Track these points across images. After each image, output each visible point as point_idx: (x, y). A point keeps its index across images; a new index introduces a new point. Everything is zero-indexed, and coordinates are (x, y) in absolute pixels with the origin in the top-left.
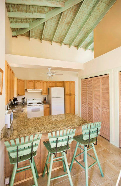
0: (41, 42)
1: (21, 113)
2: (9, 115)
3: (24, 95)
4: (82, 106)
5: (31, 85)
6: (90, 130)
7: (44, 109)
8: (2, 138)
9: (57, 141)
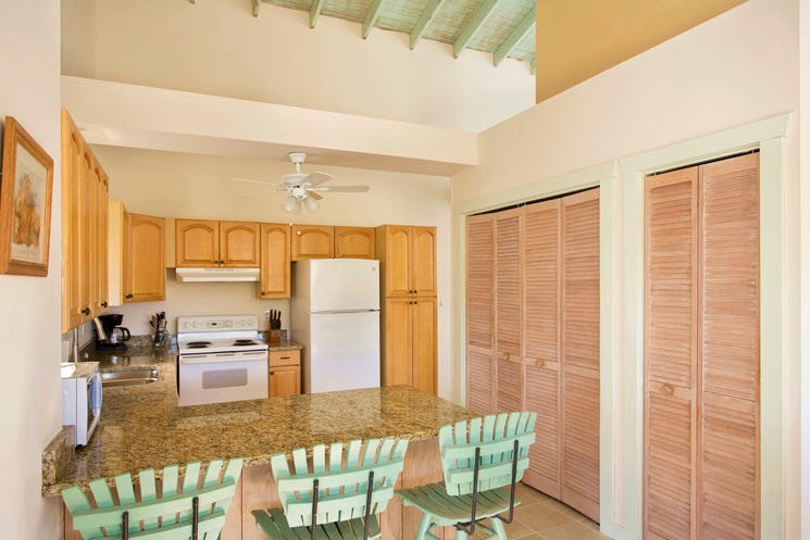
0: (255, 16)
1: (145, 386)
2: (83, 383)
3: (159, 298)
4: (470, 355)
5: (202, 245)
6: (478, 450)
7: (272, 373)
8: (49, 485)
9: (315, 497)
